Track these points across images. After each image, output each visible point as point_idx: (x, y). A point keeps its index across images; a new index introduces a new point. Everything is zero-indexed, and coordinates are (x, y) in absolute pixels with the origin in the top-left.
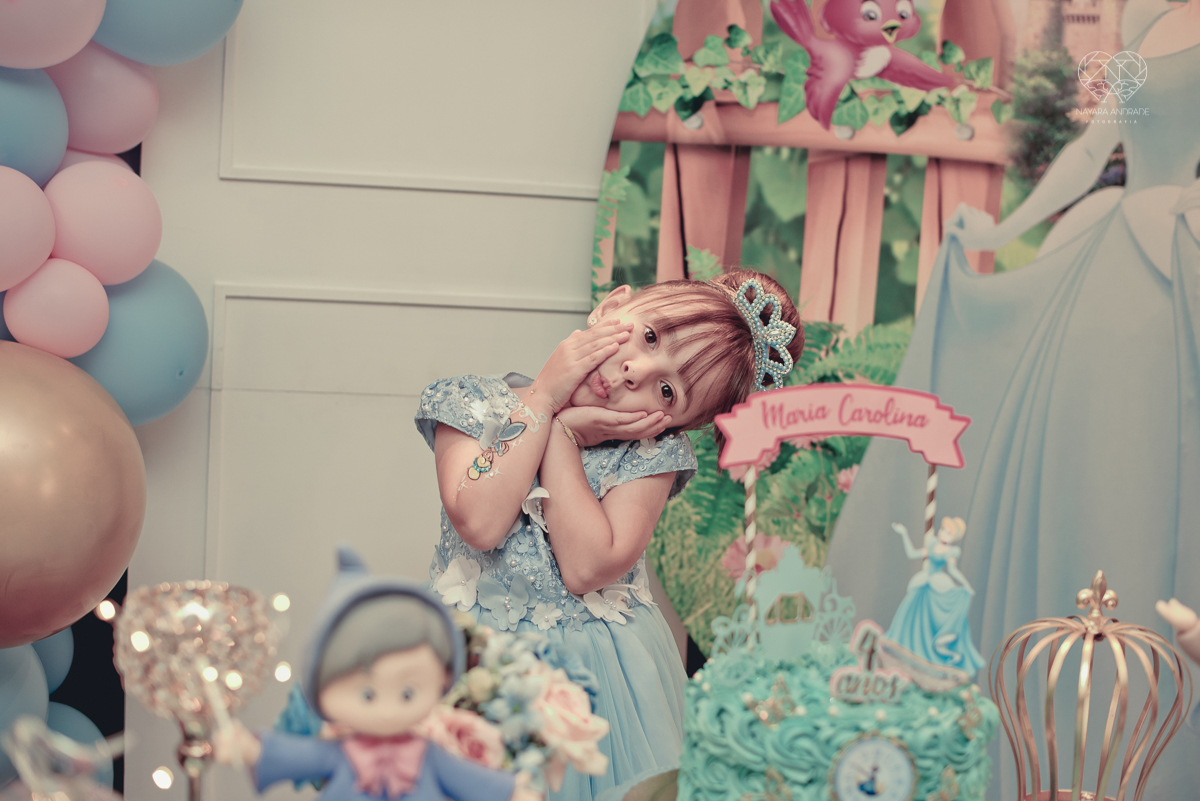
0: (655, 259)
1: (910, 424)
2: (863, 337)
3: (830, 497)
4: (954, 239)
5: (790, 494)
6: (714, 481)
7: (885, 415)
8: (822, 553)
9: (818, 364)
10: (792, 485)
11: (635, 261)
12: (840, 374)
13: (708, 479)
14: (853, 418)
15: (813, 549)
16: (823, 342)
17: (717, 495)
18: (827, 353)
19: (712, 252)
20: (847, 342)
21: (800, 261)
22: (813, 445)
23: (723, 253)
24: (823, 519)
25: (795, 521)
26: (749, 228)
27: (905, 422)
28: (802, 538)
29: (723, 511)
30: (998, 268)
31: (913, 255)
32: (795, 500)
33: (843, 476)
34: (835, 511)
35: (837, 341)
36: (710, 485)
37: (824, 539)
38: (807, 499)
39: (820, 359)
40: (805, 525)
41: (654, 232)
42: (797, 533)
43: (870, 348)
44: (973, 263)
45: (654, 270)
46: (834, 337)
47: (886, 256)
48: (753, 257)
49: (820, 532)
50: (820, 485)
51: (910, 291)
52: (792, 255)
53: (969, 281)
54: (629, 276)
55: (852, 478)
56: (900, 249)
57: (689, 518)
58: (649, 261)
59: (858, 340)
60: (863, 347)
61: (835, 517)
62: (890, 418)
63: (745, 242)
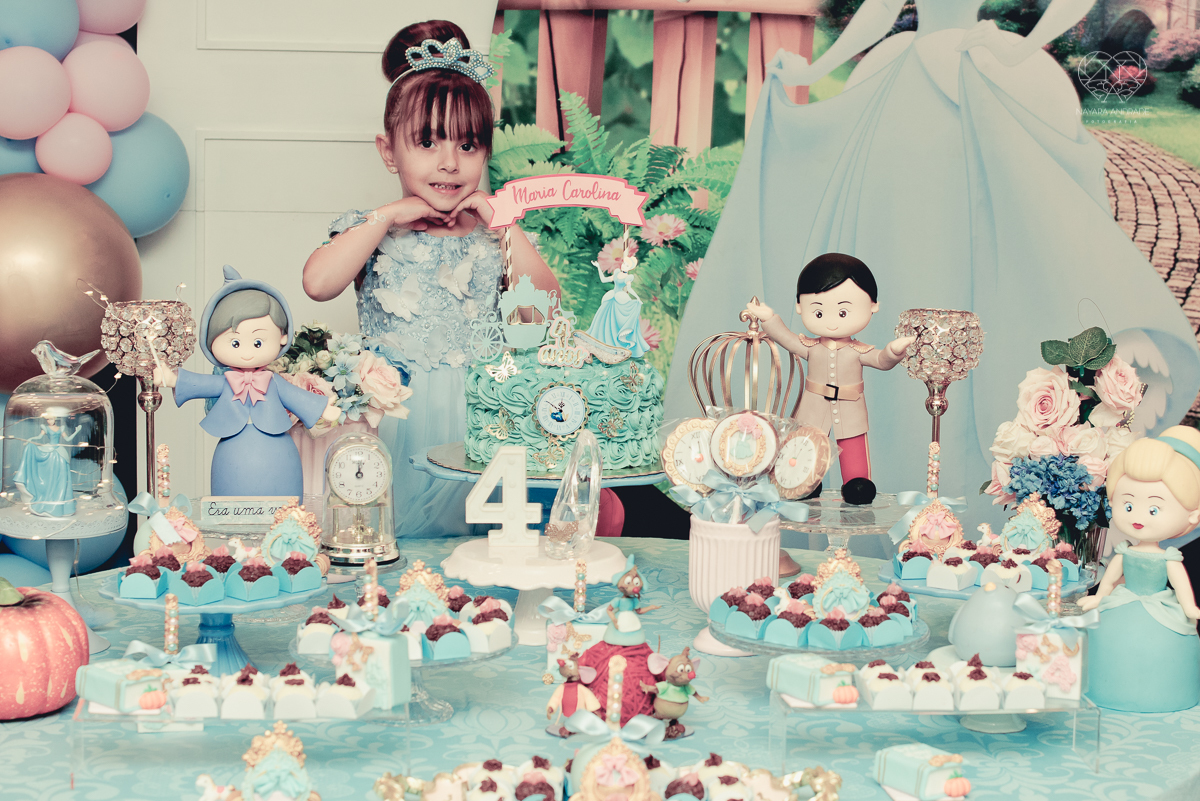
0: (534, 101)
1: (609, 198)
2: (702, 157)
3: (681, 284)
4: (774, 77)
5: (648, 282)
6: (587, 273)
7: (594, 193)
8: (676, 328)
9: (667, 179)
10: (650, 275)
11: (519, 103)
12: (685, 187)
13: (582, 271)
14: (572, 195)
15: (669, 325)
16: (671, 162)
17: (589, 283)
18: (674, 170)
19: (578, 95)
20: (690, 161)
21: (650, 99)
22: (665, 242)
23: (588, 94)
24: (675, 302)
25: (653, 303)
26: (608, 74)
27: (606, 196)
28: (659, 316)
29: (594, 296)
30: (812, 99)
31: (740, 91)
32: (652, 287)
33: (691, 267)
34: (685, 295)
35: (682, 160)
36: (583, 275)
37: (677, 317)
38: (662, 286)
39: (669, 176)
40: (662, 306)
41: (533, 80)
42: (655, 313)
43: (708, 165)
44: (792, 95)
45: (534, 109)
46: (680, 158)
47: (720, 94)
48: (612, 98)
49: (673, 311)
50: (672, 274)
51: (741, 118)
52: (644, 94)
53: (787, 110)
54: (515, 116)
55: (698, 269)
56: (730, 86)
57: (568, 302)
58: (529, 102)
59: (699, 159)
60: (703, 165)
61: (685, 299)
62: (596, 195)
63: (605, 84)
